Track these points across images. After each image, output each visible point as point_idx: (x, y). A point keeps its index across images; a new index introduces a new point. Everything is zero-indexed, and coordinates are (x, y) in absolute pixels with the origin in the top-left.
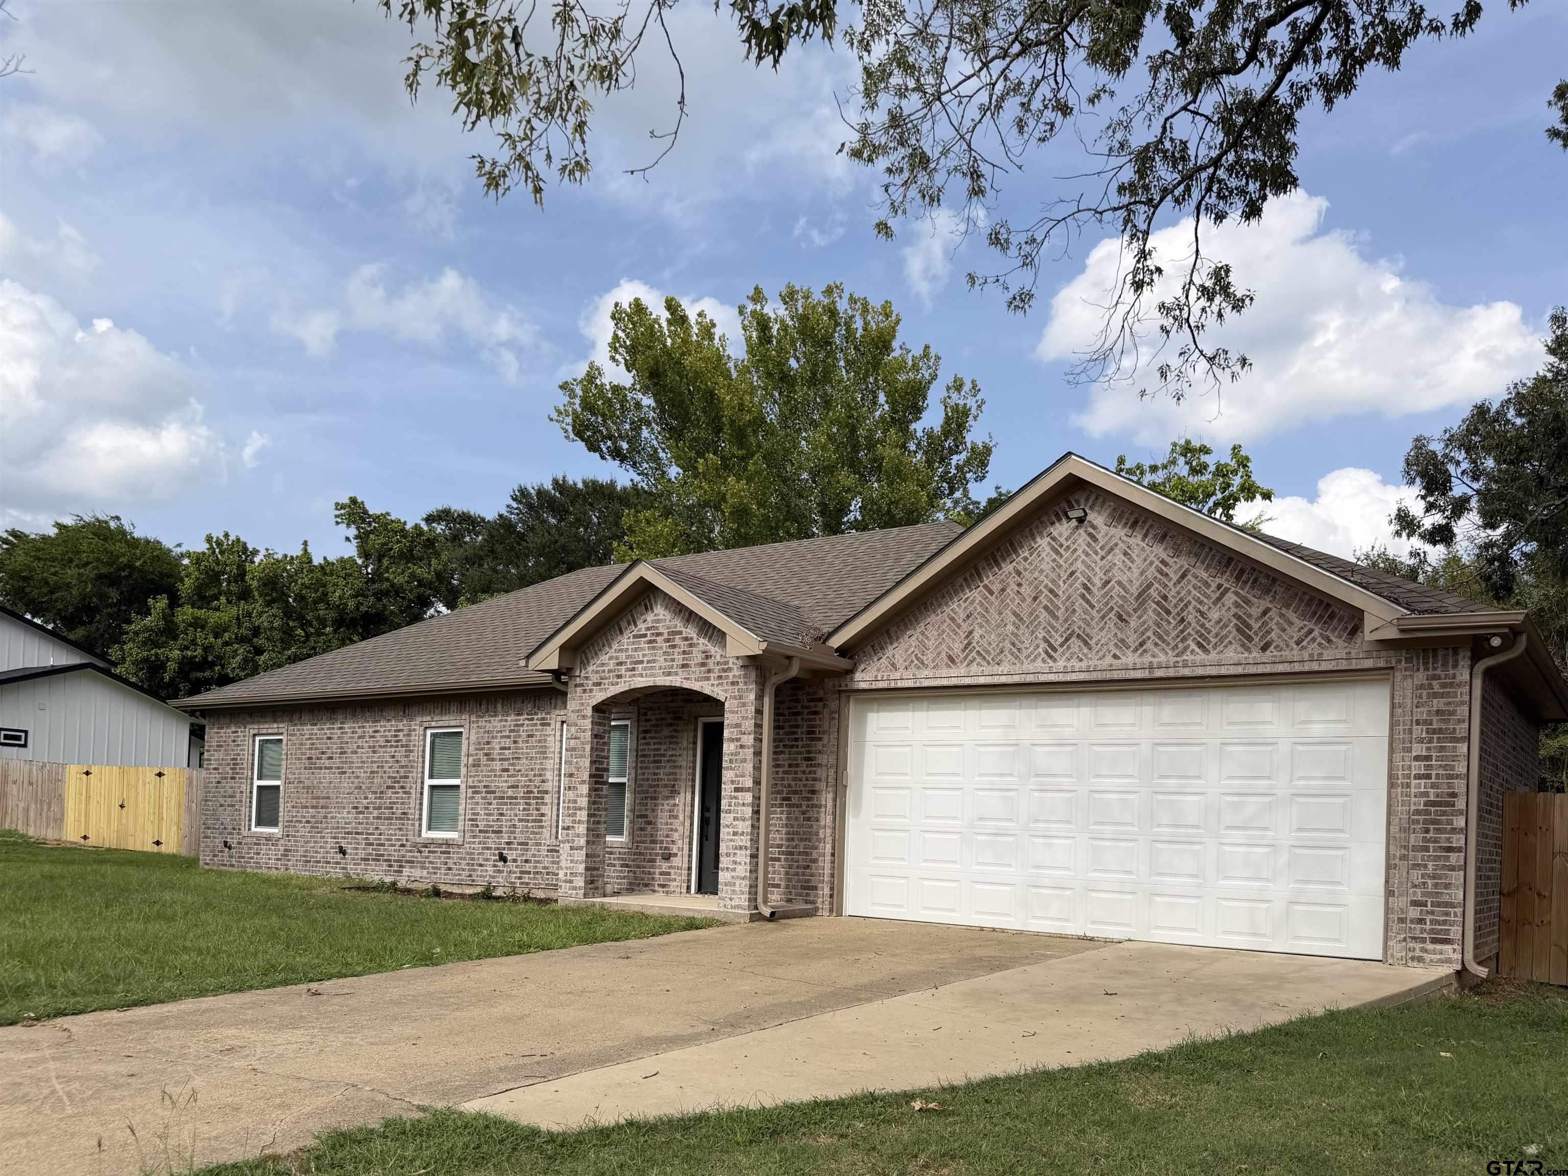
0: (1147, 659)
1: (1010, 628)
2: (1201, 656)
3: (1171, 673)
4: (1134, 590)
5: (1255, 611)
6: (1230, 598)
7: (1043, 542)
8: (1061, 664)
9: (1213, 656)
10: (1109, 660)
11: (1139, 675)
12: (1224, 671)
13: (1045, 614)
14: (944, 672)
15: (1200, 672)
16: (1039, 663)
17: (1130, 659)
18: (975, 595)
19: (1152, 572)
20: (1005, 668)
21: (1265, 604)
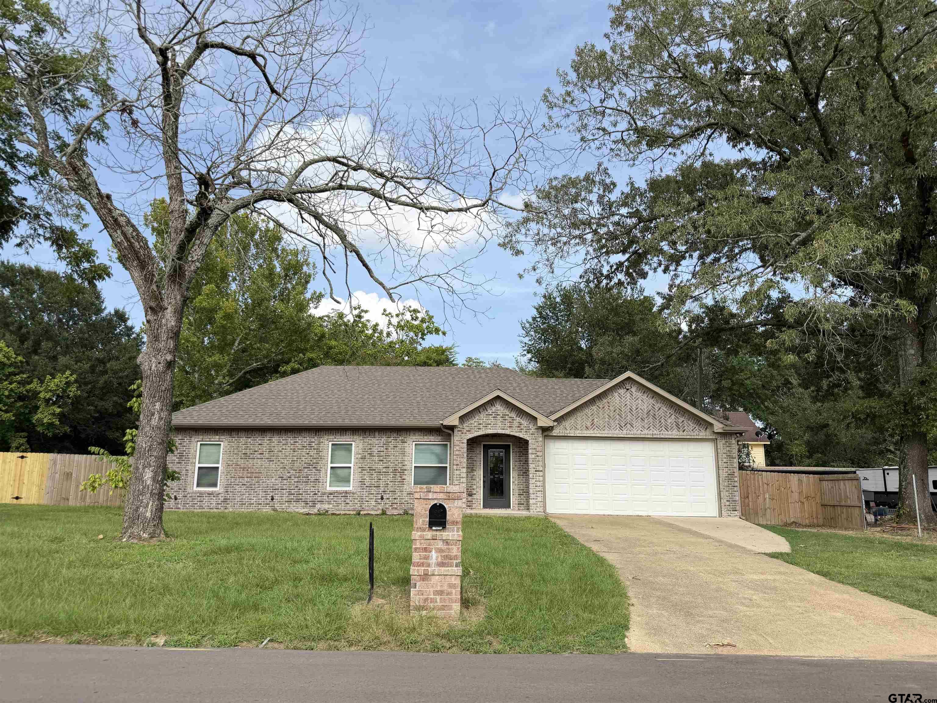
0: (651, 432)
1: (607, 419)
2: (667, 432)
3: (658, 437)
4: (645, 411)
5: (680, 421)
6: (673, 417)
7: (616, 394)
8: (625, 432)
9: (670, 433)
10: (639, 432)
11: (649, 436)
12: (673, 437)
13: (618, 416)
14: (585, 432)
15: (667, 437)
16: (617, 431)
17: (646, 432)
18: (594, 408)
19: (650, 407)
20: (606, 432)
21: (683, 419)
